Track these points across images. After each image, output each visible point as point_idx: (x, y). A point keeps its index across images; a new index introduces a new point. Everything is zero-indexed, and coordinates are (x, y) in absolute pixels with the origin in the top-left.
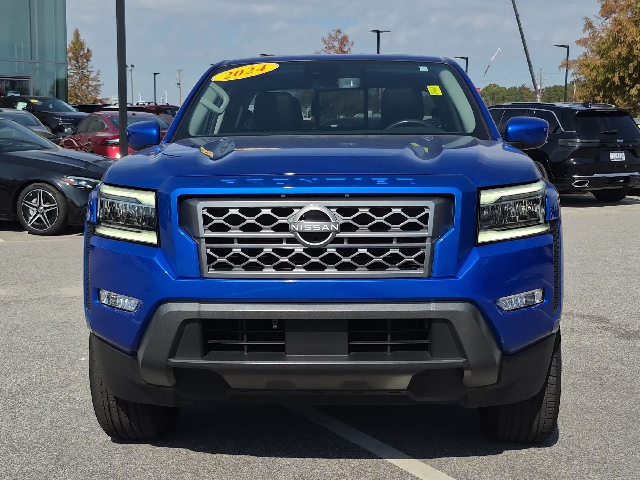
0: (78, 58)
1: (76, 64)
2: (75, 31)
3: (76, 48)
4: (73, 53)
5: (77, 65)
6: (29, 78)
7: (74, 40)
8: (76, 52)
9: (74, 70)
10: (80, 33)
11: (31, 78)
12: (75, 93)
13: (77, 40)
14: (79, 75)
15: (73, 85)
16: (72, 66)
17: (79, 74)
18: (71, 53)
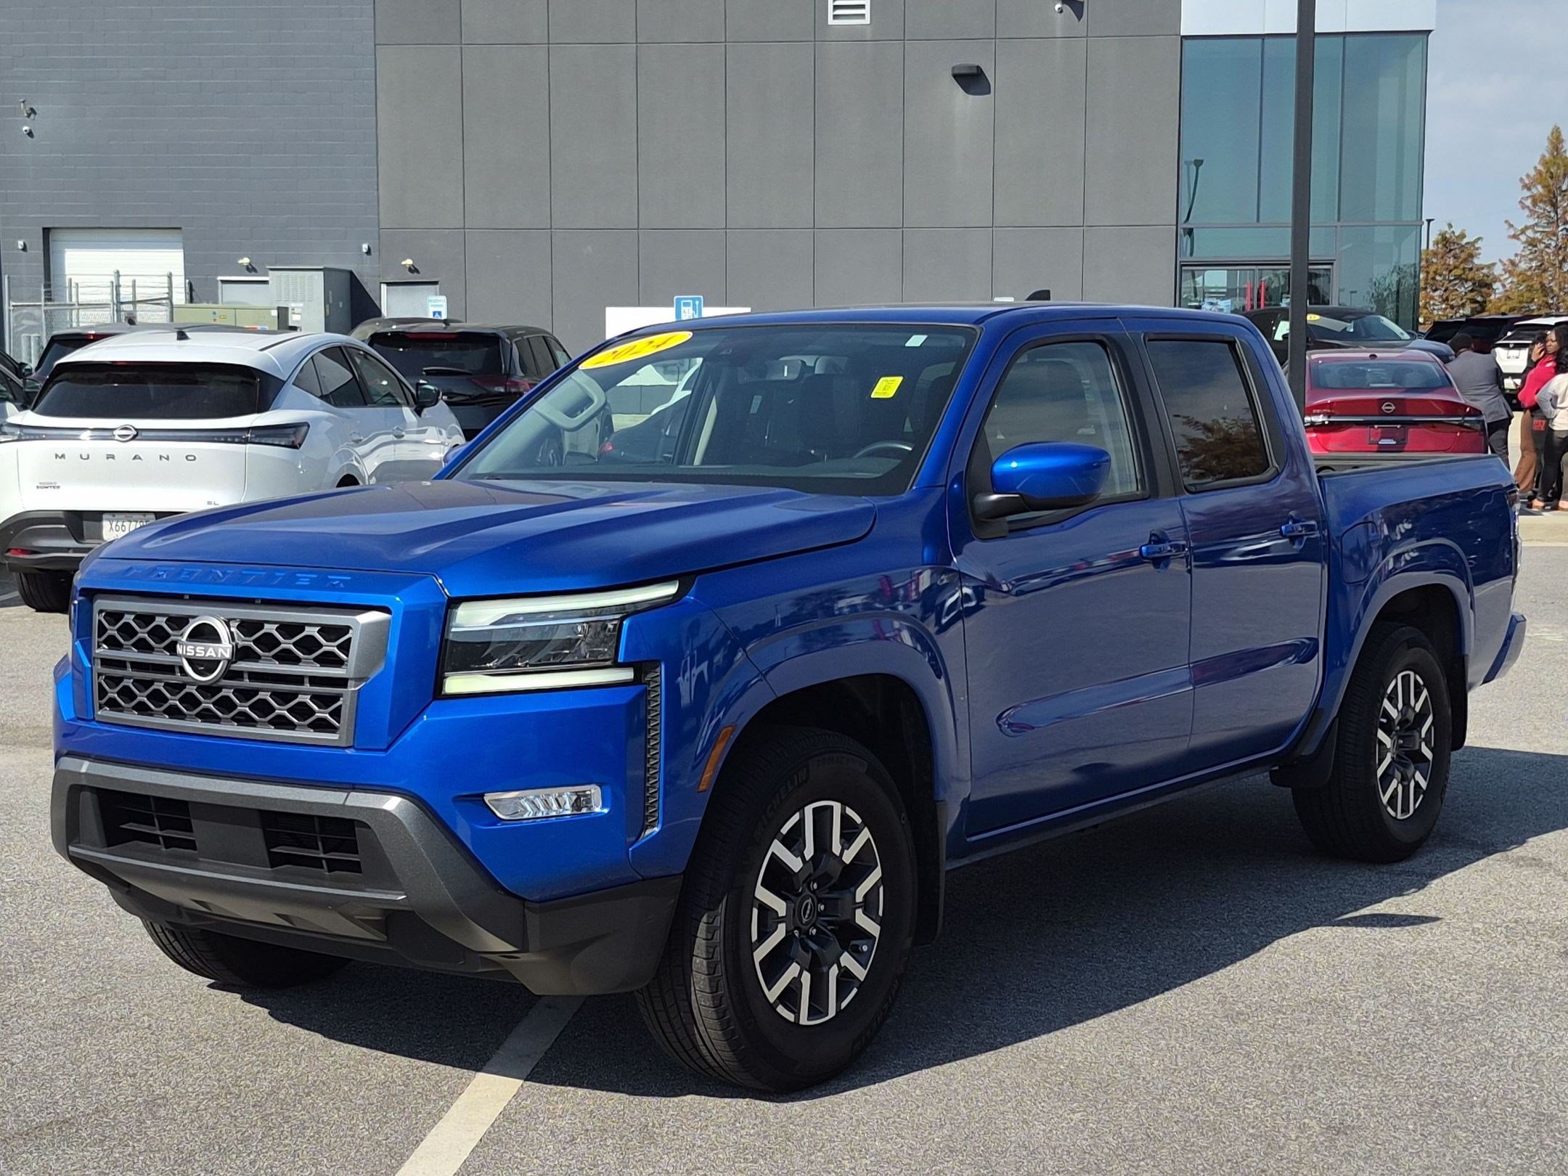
0: (1555, 197)
1: (1549, 212)
2: (1552, 133)
3: (1551, 173)
4: (1543, 187)
5: (1552, 214)
6: (1332, 264)
7: (1547, 155)
8: (1551, 182)
9: (1544, 227)
10: (1564, 136)
11: (1335, 263)
12: (1541, 283)
13: (1555, 153)
14: (1555, 238)
15: (1539, 264)
16: (1538, 217)
17: (1555, 234)
18: (1539, 187)
